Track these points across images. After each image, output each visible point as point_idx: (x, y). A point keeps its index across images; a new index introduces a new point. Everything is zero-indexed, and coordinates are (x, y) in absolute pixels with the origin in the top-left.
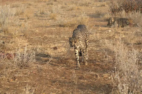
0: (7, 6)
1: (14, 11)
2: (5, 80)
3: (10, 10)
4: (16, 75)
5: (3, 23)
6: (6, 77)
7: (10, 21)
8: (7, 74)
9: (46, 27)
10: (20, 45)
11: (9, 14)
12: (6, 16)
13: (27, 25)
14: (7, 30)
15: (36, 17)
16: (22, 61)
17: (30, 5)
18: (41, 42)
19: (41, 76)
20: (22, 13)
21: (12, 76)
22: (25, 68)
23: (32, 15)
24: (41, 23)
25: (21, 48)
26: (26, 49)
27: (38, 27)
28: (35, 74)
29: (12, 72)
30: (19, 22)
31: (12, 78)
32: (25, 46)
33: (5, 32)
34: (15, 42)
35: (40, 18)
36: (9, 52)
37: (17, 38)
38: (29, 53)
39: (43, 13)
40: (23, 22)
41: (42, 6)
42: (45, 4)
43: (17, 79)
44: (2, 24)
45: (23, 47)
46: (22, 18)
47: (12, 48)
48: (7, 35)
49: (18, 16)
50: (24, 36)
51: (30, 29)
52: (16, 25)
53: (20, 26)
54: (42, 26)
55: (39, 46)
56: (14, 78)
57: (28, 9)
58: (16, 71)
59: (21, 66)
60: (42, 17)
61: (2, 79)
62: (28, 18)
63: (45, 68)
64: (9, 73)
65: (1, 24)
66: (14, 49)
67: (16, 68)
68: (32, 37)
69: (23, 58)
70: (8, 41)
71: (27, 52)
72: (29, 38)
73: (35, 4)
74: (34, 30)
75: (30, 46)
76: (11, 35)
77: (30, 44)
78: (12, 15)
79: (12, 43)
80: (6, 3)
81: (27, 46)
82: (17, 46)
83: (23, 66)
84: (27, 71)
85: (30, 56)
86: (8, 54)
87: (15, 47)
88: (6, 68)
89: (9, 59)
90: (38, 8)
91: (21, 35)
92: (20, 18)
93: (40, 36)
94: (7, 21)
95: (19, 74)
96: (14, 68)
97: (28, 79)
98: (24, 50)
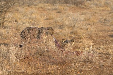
0: (77, 13)
1: (83, 18)
2: (74, 72)
3: (79, 16)
4: (83, 69)
5: (74, 26)
6: (75, 70)
7: (79, 25)
9: (108, 31)
10: (87, 45)
12: (77, 21)
13: (93, 29)
14: (76, 32)
15: (100, 23)
16: (88, 58)
17: (96, 13)
18: (104, 43)
19: (102, 71)
20: (89, 19)
21: (79, 70)
22: (90, 64)
23: (96, 21)
24: (104, 28)
25: (87, 47)
26: (91, 48)
27: (101, 31)
28: (98, 68)
29: (79, 66)
30: (87, 26)
31: (79, 71)
32: (90, 46)
33: (75, 33)
34: (82, 42)
35: (104, 24)
36: (77, 50)
37: (84, 39)
38: (93, 52)
39: (106, 20)
40: (89, 26)
41: (105, 14)
42: (108, 12)
43: (83, 72)
44: (73, 28)
45: (89, 47)
46: (89, 23)
47: (80, 47)
48: (76, 36)
49: (85, 22)
50: (90, 37)
51: (95, 33)
52: (84, 29)
53: (87, 29)
54: (105, 31)
55: (102, 47)
56: (81, 71)
57: (94, 16)
58: (83, 66)
59: (87, 62)
60: (105, 23)
61: (71, 71)
62: (94, 24)
63: (106, 64)
64: (76, 67)
66: (82, 48)
67: (83, 63)
68: (96, 39)
69: (88, 55)
70: (77, 41)
71: (92, 51)
72: (94, 40)
73: (100, 12)
74: (98, 33)
75: (95, 46)
76: (79, 36)
77: (95, 45)
78: (81, 20)
79: (80, 43)
80: (77, 11)
81: (92, 45)
82: (84, 45)
83: (88, 61)
84: (91, 66)
85: (94, 54)
86: (77, 51)
88: (75, 63)
89: (77, 55)
90: (102, 15)
91: (87, 37)
92: (88, 23)
93: (103, 39)
94: (77, 25)
95: (85, 68)
96: (81, 63)
97: (92, 72)
98: (89, 49)
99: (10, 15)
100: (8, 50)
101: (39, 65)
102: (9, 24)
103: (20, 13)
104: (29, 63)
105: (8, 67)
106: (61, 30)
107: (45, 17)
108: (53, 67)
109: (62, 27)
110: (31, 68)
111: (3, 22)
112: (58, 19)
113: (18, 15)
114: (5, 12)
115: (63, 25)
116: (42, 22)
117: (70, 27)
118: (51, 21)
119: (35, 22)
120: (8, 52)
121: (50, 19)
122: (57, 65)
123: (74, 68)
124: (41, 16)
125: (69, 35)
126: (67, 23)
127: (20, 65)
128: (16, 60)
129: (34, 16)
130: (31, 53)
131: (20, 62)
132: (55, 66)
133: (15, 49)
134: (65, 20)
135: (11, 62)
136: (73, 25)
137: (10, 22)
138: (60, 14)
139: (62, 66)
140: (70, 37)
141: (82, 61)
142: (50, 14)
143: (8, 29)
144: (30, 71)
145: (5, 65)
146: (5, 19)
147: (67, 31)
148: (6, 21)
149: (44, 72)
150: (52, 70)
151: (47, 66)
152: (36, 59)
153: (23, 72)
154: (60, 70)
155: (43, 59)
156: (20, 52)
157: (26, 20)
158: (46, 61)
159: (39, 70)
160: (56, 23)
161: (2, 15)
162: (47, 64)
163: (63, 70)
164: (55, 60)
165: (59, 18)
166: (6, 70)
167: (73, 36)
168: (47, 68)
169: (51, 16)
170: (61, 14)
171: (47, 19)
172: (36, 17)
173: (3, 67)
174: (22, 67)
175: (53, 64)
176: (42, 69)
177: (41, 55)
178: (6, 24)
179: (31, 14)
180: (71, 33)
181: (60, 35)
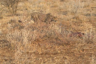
0: (78, 1)
1: (83, 4)
2: (77, 51)
3: (80, 3)
4: (85, 48)
5: (76, 12)
6: (78, 49)
7: (80, 11)
8: (78, 47)
10: (87, 27)
11: (79, 6)
12: (78, 8)
14: (78, 17)
16: (89, 39)
20: (88, 6)
22: (90, 44)
26: (91, 30)
29: (81, 46)
30: (86, 12)
31: (82, 50)
32: (90, 29)
33: (76, 18)
34: (83, 25)
37: (85, 22)
38: (93, 33)
43: (85, 51)
46: (88, 9)
48: (78, 21)
49: (85, 8)
50: (89, 21)
56: (83, 50)
57: (92, 3)
58: (85, 45)
59: (88, 42)
61: (75, 50)
62: (92, 10)
65: (74, 13)
66: (83, 30)
67: (84, 43)
69: (89, 37)
70: (79, 25)
72: (93, 23)
75: (94, 28)
76: (81, 20)
78: (82, 7)
79: (81, 26)
81: (92, 28)
82: (85, 28)
84: (92, 45)
85: (94, 35)
87: (84, 29)
88: (78, 43)
89: (79, 37)
92: (87, 9)
94: (78, 11)
95: (86, 47)
96: (83, 43)
97: (92, 51)
98: (90, 31)
99: (21, 4)
100: (21, 34)
101: (47, 46)
102: (21, 12)
103: (29, 2)
104: (39, 45)
105: (21, 48)
106: (64, 16)
107: (51, 5)
108: (59, 48)
109: (65, 13)
110: (41, 49)
111: (16, 11)
112: (62, 7)
113: (28, 4)
114: (17, 2)
115: (66, 12)
116: (49, 10)
117: (73, 13)
118: (56, 8)
119: (43, 10)
120: (21, 36)
121: (55, 7)
122: (63, 45)
123: (77, 48)
124: (47, 4)
125: (72, 20)
126: (70, 9)
127: (32, 46)
128: (28, 42)
129: (41, 4)
130: (40, 36)
131: (31, 43)
132: (61, 47)
133: (27, 33)
134: (68, 8)
135: (24, 44)
136: (74, 11)
137: (21, 10)
138: (63, 2)
139: (67, 46)
140: (73, 21)
141: (84, 41)
142: (55, 2)
143: (20, 16)
144: (40, 51)
145: (19, 47)
146: (17, 8)
147: (70, 16)
148: (18, 9)
149: (52, 52)
150: (58, 50)
151: (54, 47)
152: (45, 41)
153: (34, 52)
154: (65, 49)
155: (51, 41)
156: (31, 36)
157: (35, 8)
158: (53, 42)
159: (48, 50)
160: (60, 10)
161: (15, 5)
162: (54, 45)
163: (68, 50)
164: (61, 41)
165: (63, 5)
166: (20, 51)
167: (75, 20)
168: (54, 48)
169: (56, 4)
170: (65, 2)
171: (53, 7)
172: (43, 5)
173: (18, 48)
174: (33, 48)
175: (60, 44)
176: (50, 49)
177: (49, 37)
178: (18, 12)
179: (39, 3)
180: (73, 18)
181: (64, 20)
